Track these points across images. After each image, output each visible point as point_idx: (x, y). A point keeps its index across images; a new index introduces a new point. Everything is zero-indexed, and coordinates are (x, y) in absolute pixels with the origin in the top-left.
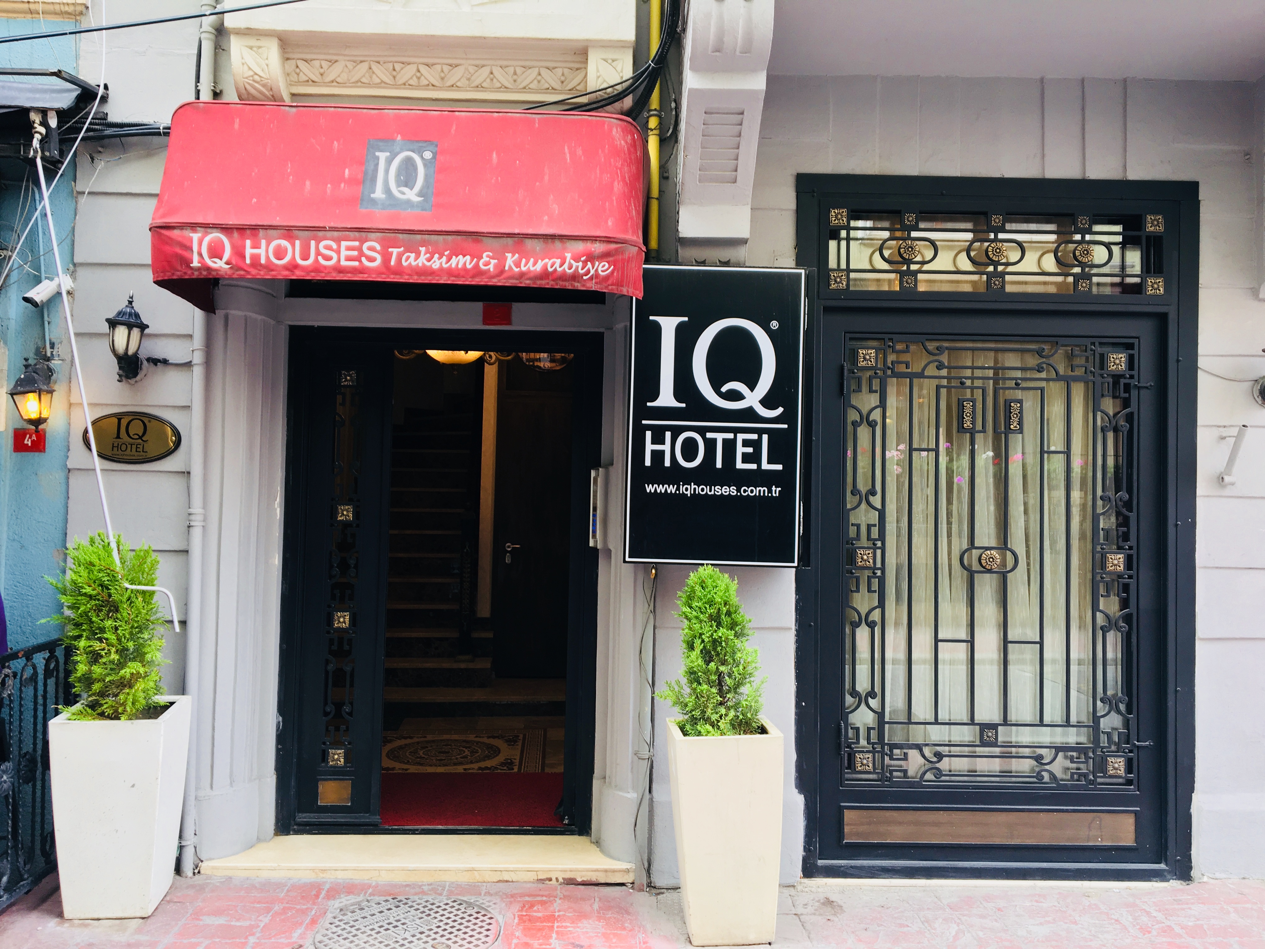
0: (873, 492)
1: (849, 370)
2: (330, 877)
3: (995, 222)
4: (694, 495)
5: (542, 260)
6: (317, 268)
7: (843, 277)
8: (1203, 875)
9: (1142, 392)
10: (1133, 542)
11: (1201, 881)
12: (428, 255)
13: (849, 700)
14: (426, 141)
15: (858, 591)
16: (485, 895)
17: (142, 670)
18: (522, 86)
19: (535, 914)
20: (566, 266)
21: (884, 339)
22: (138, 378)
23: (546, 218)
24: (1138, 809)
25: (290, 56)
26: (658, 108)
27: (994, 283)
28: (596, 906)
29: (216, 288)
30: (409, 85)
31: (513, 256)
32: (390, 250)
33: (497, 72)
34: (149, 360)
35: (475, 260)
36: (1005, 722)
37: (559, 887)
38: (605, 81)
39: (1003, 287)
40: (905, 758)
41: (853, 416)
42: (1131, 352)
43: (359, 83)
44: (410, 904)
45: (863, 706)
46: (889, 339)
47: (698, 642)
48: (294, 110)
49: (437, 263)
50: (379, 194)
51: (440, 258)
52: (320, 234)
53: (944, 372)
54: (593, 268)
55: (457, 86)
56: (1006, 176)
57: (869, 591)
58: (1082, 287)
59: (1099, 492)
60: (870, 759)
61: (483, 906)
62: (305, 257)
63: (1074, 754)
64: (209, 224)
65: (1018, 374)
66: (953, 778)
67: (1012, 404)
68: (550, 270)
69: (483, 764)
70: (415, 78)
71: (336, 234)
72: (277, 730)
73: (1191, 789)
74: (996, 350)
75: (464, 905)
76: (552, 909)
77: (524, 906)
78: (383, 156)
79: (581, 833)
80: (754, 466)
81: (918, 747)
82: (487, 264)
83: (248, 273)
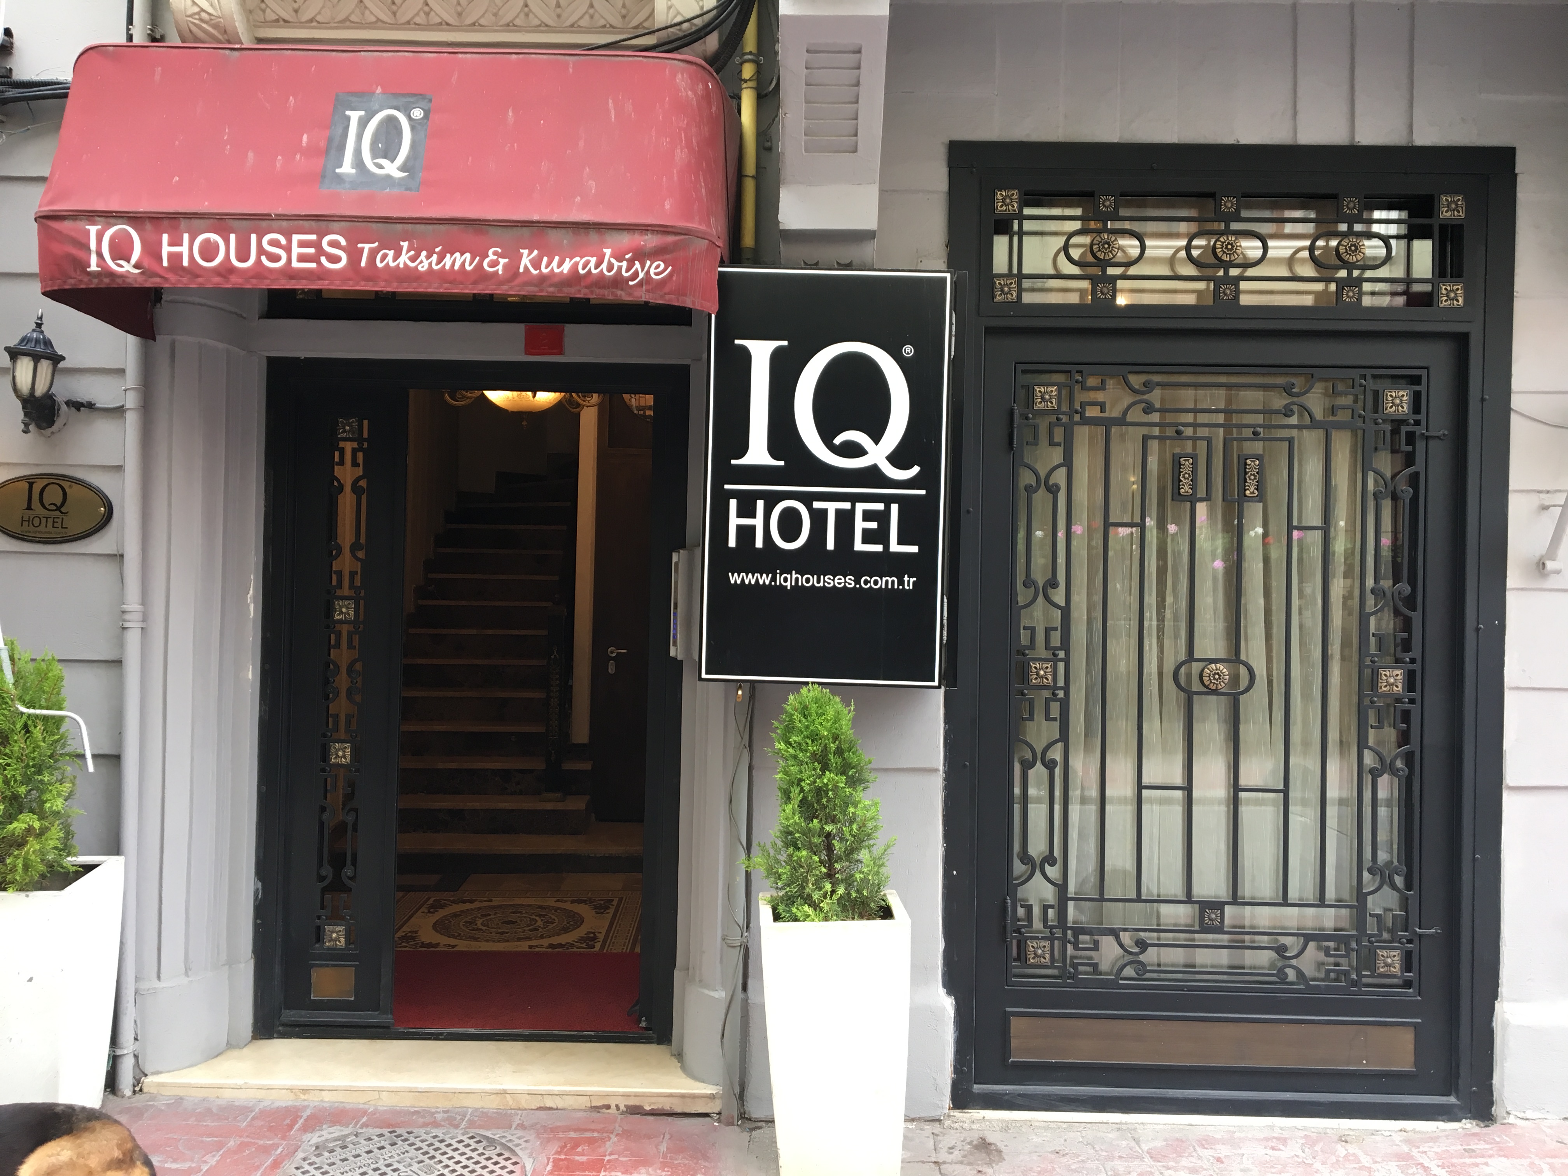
0: (1053, 584)
1: (1021, 415)
2: (313, 1100)
3: (1226, 207)
4: (796, 588)
5: (571, 259)
6: (259, 271)
7: (1013, 286)
8: (1508, 1113)
9: (1431, 443)
10: (1416, 653)
11: (1505, 1121)
12: (412, 253)
13: (1019, 868)
14: (415, 95)
15: (1031, 718)
16: (516, 1129)
17: (37, 825)
18: (568, 23)
19: (577, 1158)
20: (604, 266)
21: (1070, 372)
22: (55, 428)
23: (578, 199)
24: (1420, 1021)
26: (754, 51)
27: (1224, 292)
28: (663, 1147)
29: (158, 305)
30: (415, 24)
31: (529, 255)
32: (360, 245)
34: (69, 403)
35: (478, 258)
36: (1235, 900)
37: (620, 1117)
38: (678, 13)
39: (1236, 298)
40: (1096, 947)
41: (1026, 478)
42: (1417, 388)
43: (348, 22)
44: (412, 1140)
45: (1038, 874)
46: (1077, 372)
47: (795, 791)
49: (424, 264)
50: (347, 168)
51: (428, 257)
52: (264, 224)
53: (1155, 417)
54: (642, 270)
55: (480, 25)
56: (1243, 141)
57: (1047, 718)
58: (1348, 297)
59: (1370, 582)
60: (1046, 949)
61: (509, 1144)
62: (243, 256)
63: (1332, 944)
64: (112, 212)
65: (1259, 419)
66: (1163, 976)
67: (1248, 462)
68: (582, 272)
69: (556, 940)
70: (422, 14)
71: (284, 224)
72: (255, 900)
73: (1494, 995)
74: (1229, 387)
75: (484, 1143)
76: (602, 1150)
77: (565, 1146)
78: (355, 116)
79: (660, 1042)
80: (879, 548)
81: (1114, 933)
82: (494, 264)
83: (166, 280)
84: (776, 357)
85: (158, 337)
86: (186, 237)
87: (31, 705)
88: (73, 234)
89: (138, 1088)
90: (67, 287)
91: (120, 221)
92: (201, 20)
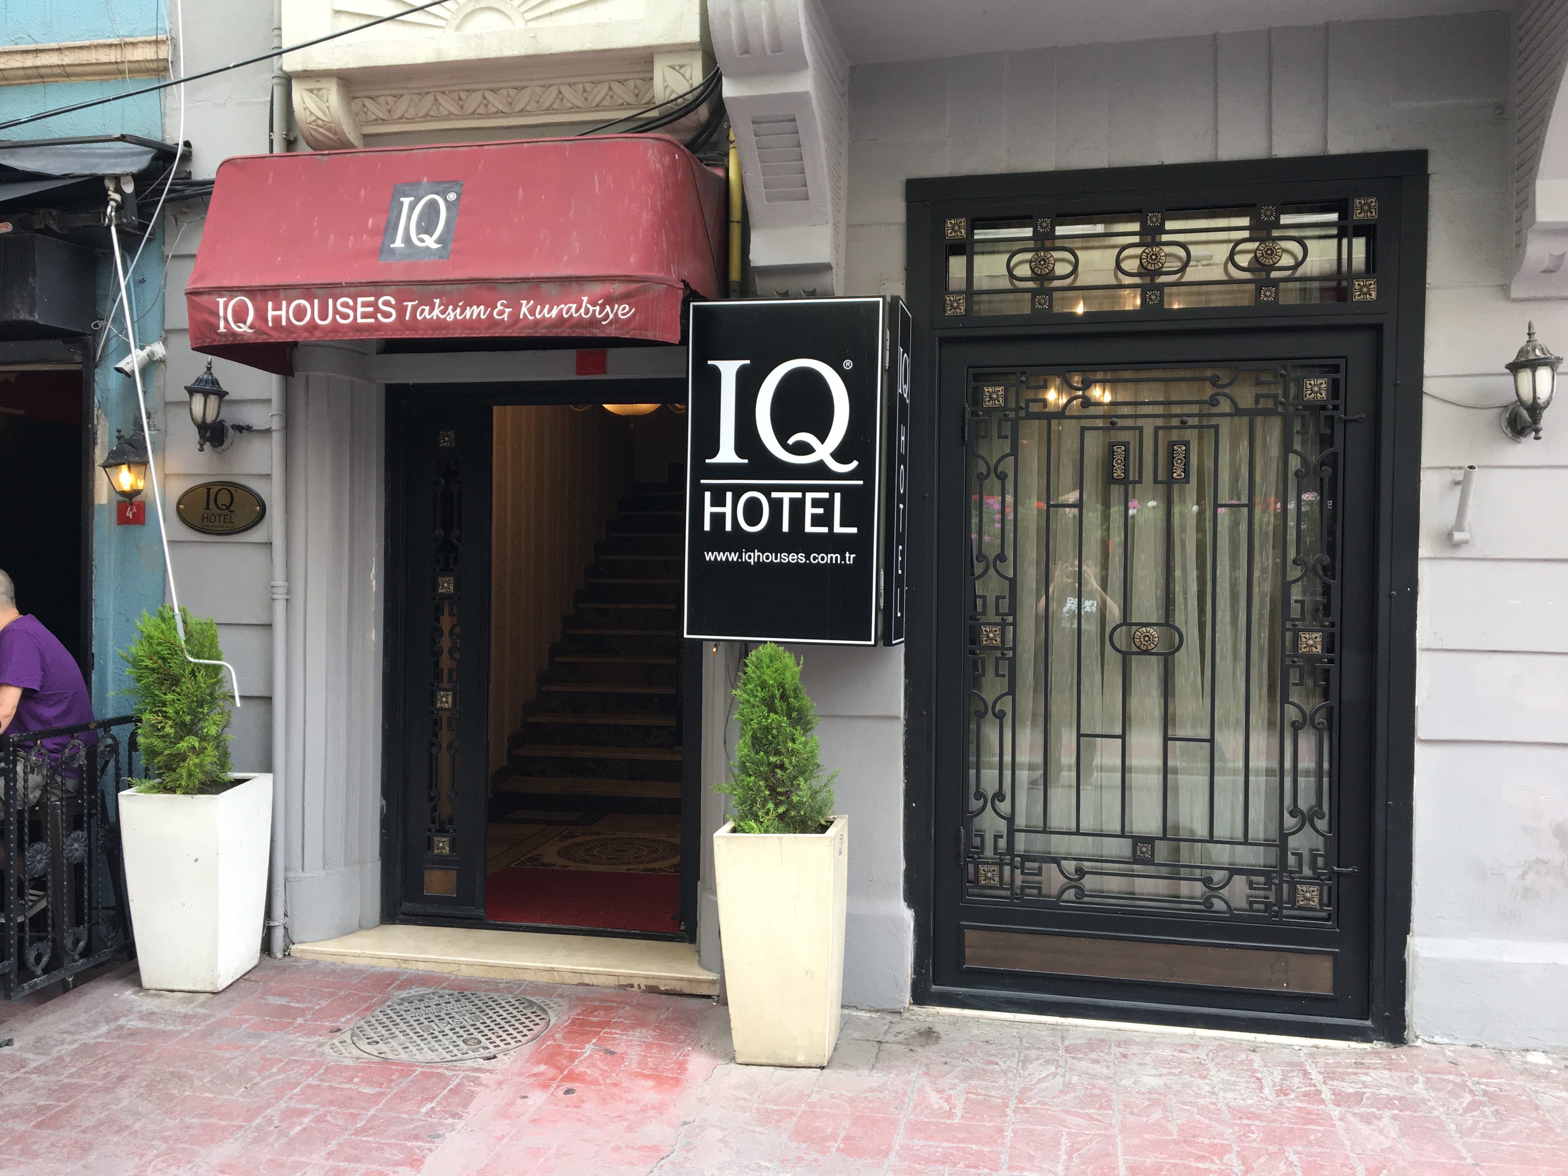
0: (1001, 557)
1: (972, 412)
2: (411, 967)
3: (1152, 221)
4: (758, 563)
5: (558, 306)
6: (335, 327)
7: (961, 301)
8: (1417, 1037)
9: (1349, 426)
12: (442, 307)
13: (975, 804)
14: (451, 182)
15: (983, 675)
16: (555, 997)
18: (594, 104)
19: (591, 1019)
20: (582, 311)
21: (1015, 373)
22: (225, 446)
23: (566, 257)
24: (1338, 950)
25: (357, 94)
27: (1148, 298)
28: (663, 1016)
30: (479, 114)
31: (528, 304)
32: (405, 303)
33: (566, 92)
34: (233, 427)
35: (490, 309)
36: (1166, 836)
37: (638, 993)
38: (673, 91)
39: (1161, 302)
40: (1041, 873)
41: (978, 467)
42: (1335, 376)
43: (426, 117)
44: (473, 999)
45: (989, 808)
46: (1022, 373)
48: (326, 158)
49: (451, 315)
50: (398, 243)
51: (454, 310)
52: (338, 290)
53: (1088, 411)
54: (612, 312)
55: (526, 111)
56: (1167, 162)
57: (997, 675)
58: (1266, 296)
59: (1292, 554)
60: (996, 873)
61: (545, 1007)
62: (323, 317)
63: (1252, 877)
64: (233, 287)
65: (1185, 409)
66: (1098, 900)
67: (1176, 448)
68: (566, 316)
69: (652, 865)
70: (482, 106)
71: (352, 289)
72: (381, 814)
73: (1403, 929)
75: (525, 1005)
76: (613, 1015)
77: (586, 1010)
78: (406, 201)
80: (825, 530)
81: (1056, 861)
82: (501, 313)
83: (271, 336)
84: (741, 374)
85: (296, 374)
86: (284, 303)
87: (197, 656)
88: (208, 305)
89: (287, 953)
90: (206, 344)
91: (239, 293)
92: (318, 126)
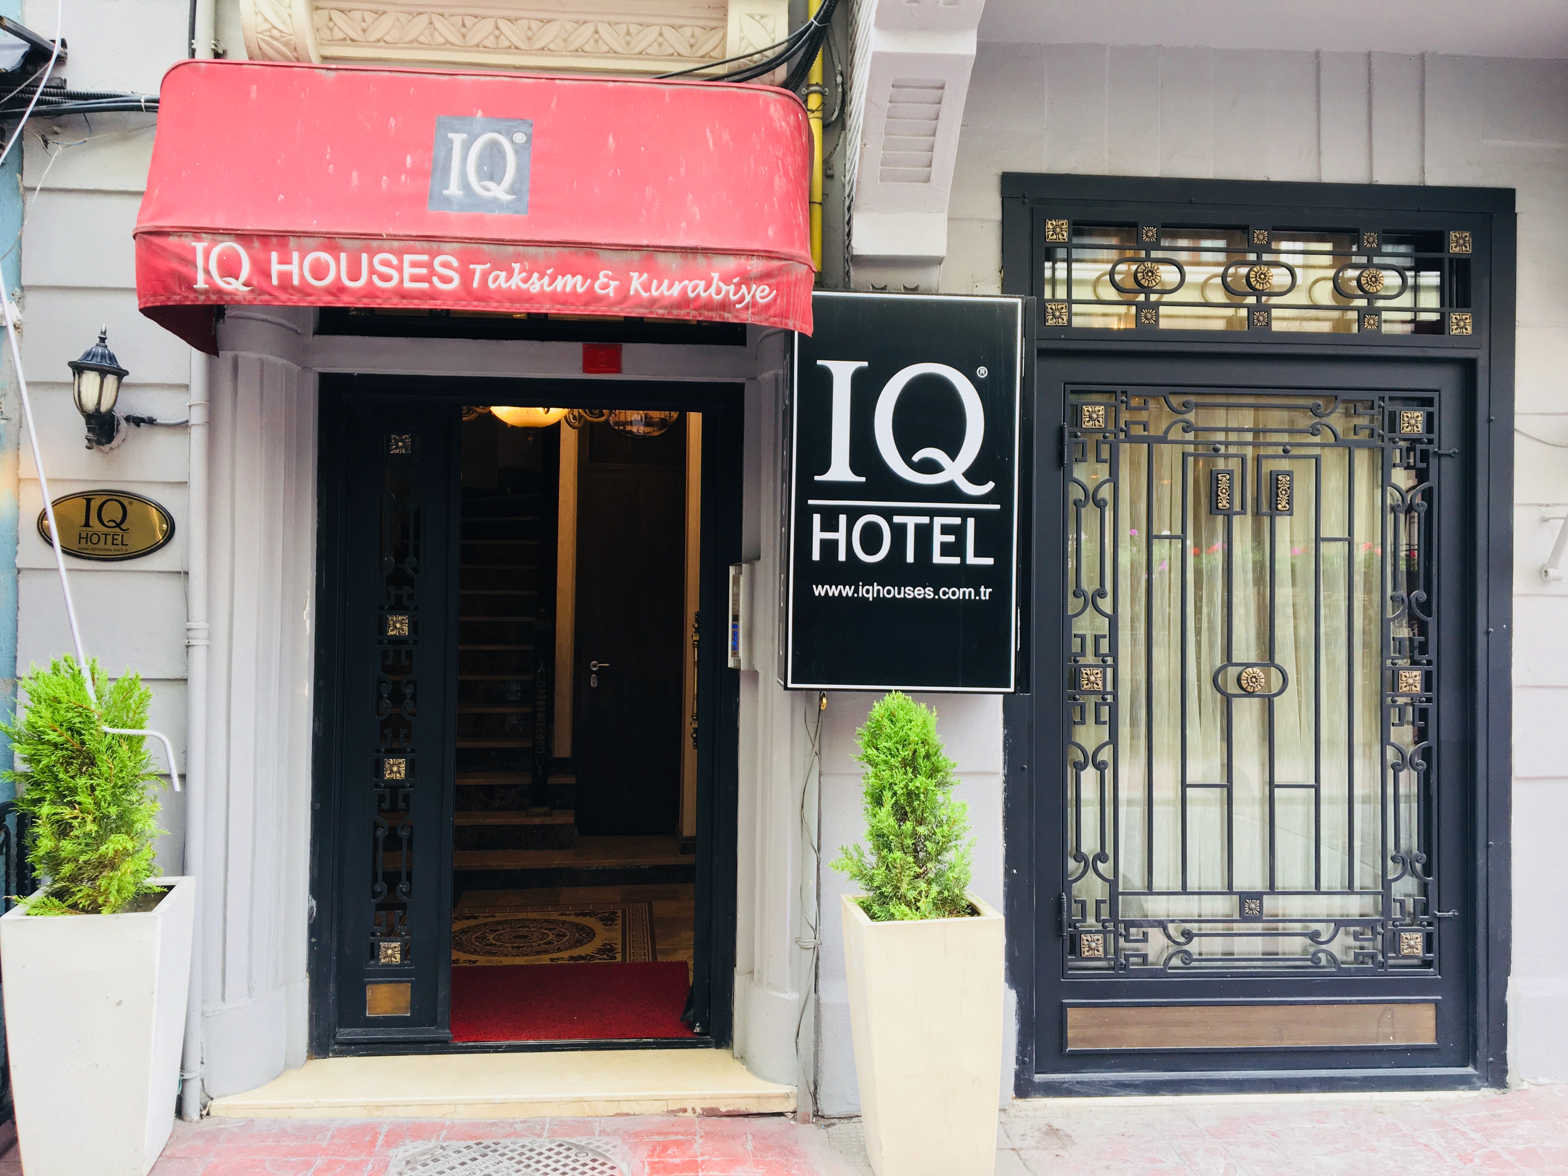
0: (1101, 594)
1: (1070, 433)
2: (388, 1115)
3: (1259, 239)
4: (877, 599)
5: (680, 282)
6: (371, 292)
7: (1064, 310)
8: (1522, 1081)
9: (1444, 461)
10: (1432, 655)
11: (1520, 1088)
12: (524, 274)
13: (1072, 865)
14: (517, 119)
15: (1083, 721)
16: (599, 1135)
17: (130, 845)
18: (637, 50)
19: (670, 1160)
20: (712, 290)
21: (1115, 392)
22: (114, 443)
23: (684, 224)
24: (1440, 998)
25: (320, 4)
26: (821, 83)
27: (1257, 319)
28: (750, 1146)
29: (221, 321)
30: (485, 47)
31: (640, 276)
32: (472, 266)
33: (604, 30)
34: (128, 419)
35: (589, 280)
36: (1272, 890)
37: (697, 1120)
38: (750, 44)
39: (1269, 324)
40: (1145, 938)
41: (1076, 493)
42: (1430, 409)
43: (416, 43)
44: (501, 1151)
45: (1091, 871)
46: (1122, 392)
47: (887, 794)
48: (332, 74)
49: (536, 285)
50: (454, 190)
51: (541, 278)
52: (375, 244)
53: (1190, 436)
54: (749, 293)
55: (549, 50)
56: (1274, 178)
57: (1098, 721)
58: (1369, 324)
59: (1389, 591)
60: (1100, 942)
61: (599, 1150)
62: (354, 276)
63: (1357, 929)
64: (218, 229)
65: (1285, 438)
66: (1204, 964)
67: (1280, 477)
68: (691, 295)
69: (575, 952)
70: (492, 37)
71: (396, 244)
72: (310, 919)
73: (1507, 972)
74: (1256, 407)
75: (574, 1151)
76: (691, 1152)
77: (655, 1149)
78: (457, 139)
79: (718, 1046)
80: (956, 560)
81: (1162, 925)
82: (605, 287)
83: (276, 298)
84: (857, 378)
85: (220, 353)
86: (295, 256)
87: (114, 724)
88: (178, 250)
89: (205, 1112)
90: (170, 303)
91: (226, 238)
92: (272, 37)
